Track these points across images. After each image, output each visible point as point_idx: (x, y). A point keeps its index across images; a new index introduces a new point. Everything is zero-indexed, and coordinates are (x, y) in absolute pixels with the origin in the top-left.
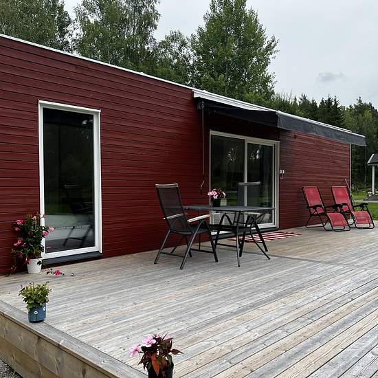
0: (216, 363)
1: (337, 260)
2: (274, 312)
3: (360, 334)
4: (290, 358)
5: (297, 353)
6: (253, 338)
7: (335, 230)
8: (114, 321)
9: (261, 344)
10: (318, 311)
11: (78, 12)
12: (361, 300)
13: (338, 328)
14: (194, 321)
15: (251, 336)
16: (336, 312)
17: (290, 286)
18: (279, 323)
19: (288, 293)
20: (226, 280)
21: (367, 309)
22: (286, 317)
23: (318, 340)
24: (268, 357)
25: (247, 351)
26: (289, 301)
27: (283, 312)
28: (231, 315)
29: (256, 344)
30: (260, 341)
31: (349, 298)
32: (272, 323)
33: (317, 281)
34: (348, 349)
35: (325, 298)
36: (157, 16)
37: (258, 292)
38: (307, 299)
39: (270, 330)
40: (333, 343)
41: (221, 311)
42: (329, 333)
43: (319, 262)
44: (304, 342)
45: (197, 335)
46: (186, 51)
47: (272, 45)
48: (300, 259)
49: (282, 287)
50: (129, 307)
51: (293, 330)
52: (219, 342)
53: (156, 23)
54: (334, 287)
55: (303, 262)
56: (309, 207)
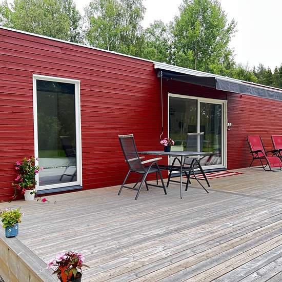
0: (125, 276)
1: (264, 195)
2: (192, 236)
3: (255, 256)
4: (186, 274)
5: (194, 270)
6: (164, 256)
7: (272, 171)
8: (66, 238)
9: (169, 261)
10: (228, 236)
11: (86, 11)
12: (269, 228)
13: (237, 251)
14: (125, 241)
15: (164, 254)
16: (242, 237)
17: (215, 214)
18: (191, 244)
19: (210, 221)
20: (166, 208)
21: (271, 235)
22: (199, 240)
23: (216, 260)
24: (169, 273)
25: (154, 266)
26: (208, 227)
27: (199, 235)
28: (156, 237)
29: (166, 261)
30: (169, 259)
31: (259, 226)
32: (185, 245)
33: (238, 211)
34: (237, 269)
35: (239, 225)
36: (144, 9)
37: (186, 219)
38: (224, 226)
39: (181, 250)
40: (228, 263)
41: (150, 234)
42: (228, 254)
43: (248, 196)
44: (204, 262)
45: (122, 252)
46: (166, 35)
47: (232, 26)
48: (233, 193)
49: (208, 215)
50: (82, 228)
51: (201, 251)
52: (136, 258)
53: (143, 15)
54: (250, 217)
55: (235, 196)
56: (252, 152)
